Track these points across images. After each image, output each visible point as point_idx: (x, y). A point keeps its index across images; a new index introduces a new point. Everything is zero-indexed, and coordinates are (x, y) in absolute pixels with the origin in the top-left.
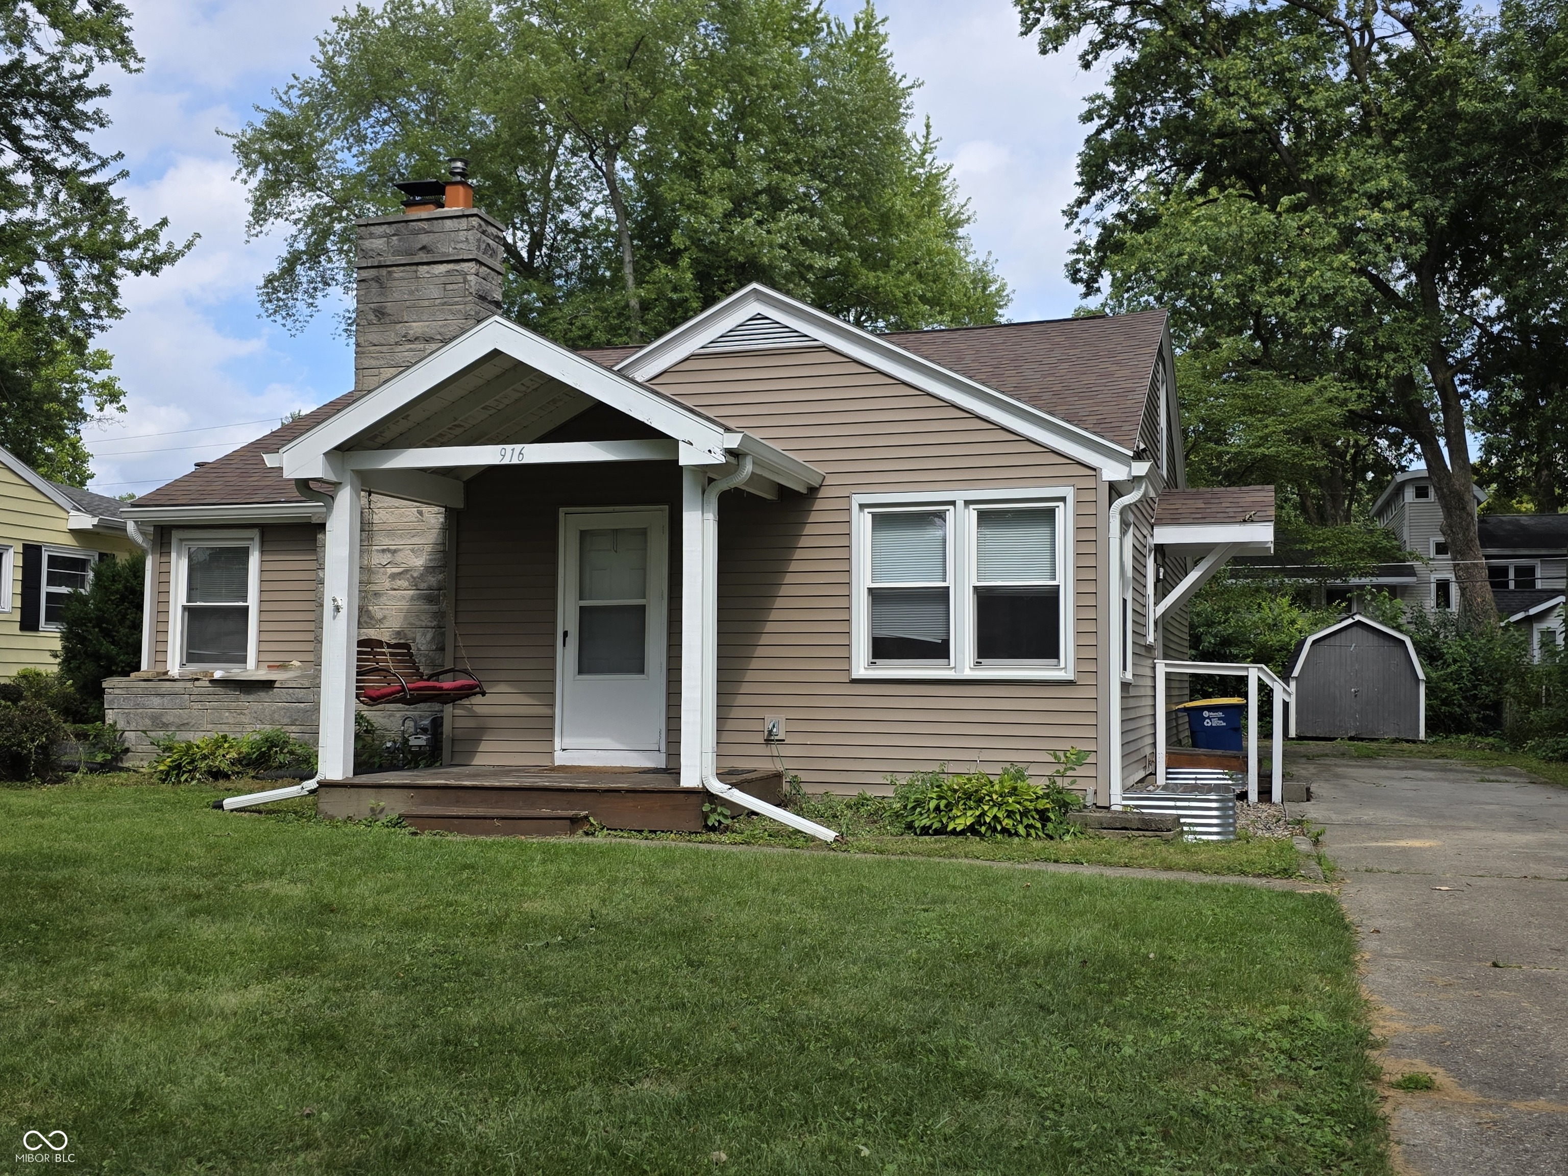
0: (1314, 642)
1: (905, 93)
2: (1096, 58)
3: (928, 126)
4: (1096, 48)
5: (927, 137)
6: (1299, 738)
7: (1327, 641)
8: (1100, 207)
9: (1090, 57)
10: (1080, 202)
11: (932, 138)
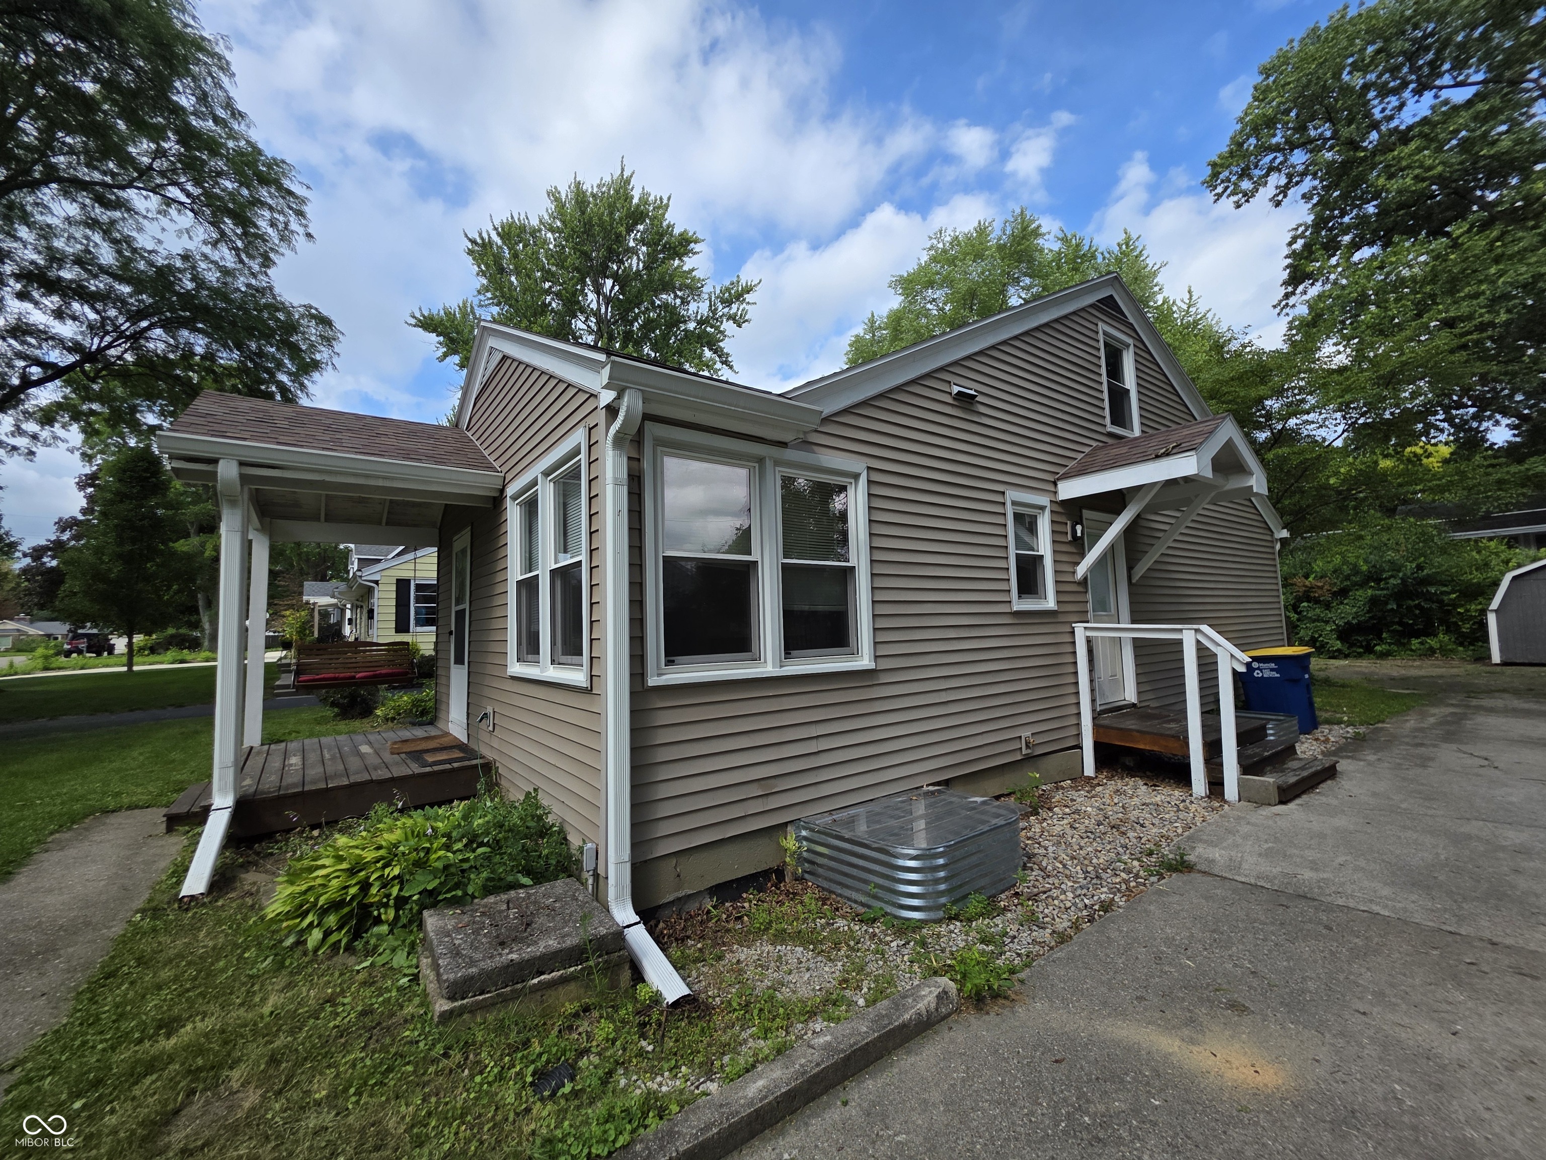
0: (1515, 578)
1: (1155, 274)
2: (1285, 196)
3: (1190, 292)
4: (1284, 190)
5: (1190, 298)
6: (1504, 664)
7: (1534, 576)
8: (1305, 292)
9: (1280, 197)
10: (1287, 296)
11: (1194, 298)
